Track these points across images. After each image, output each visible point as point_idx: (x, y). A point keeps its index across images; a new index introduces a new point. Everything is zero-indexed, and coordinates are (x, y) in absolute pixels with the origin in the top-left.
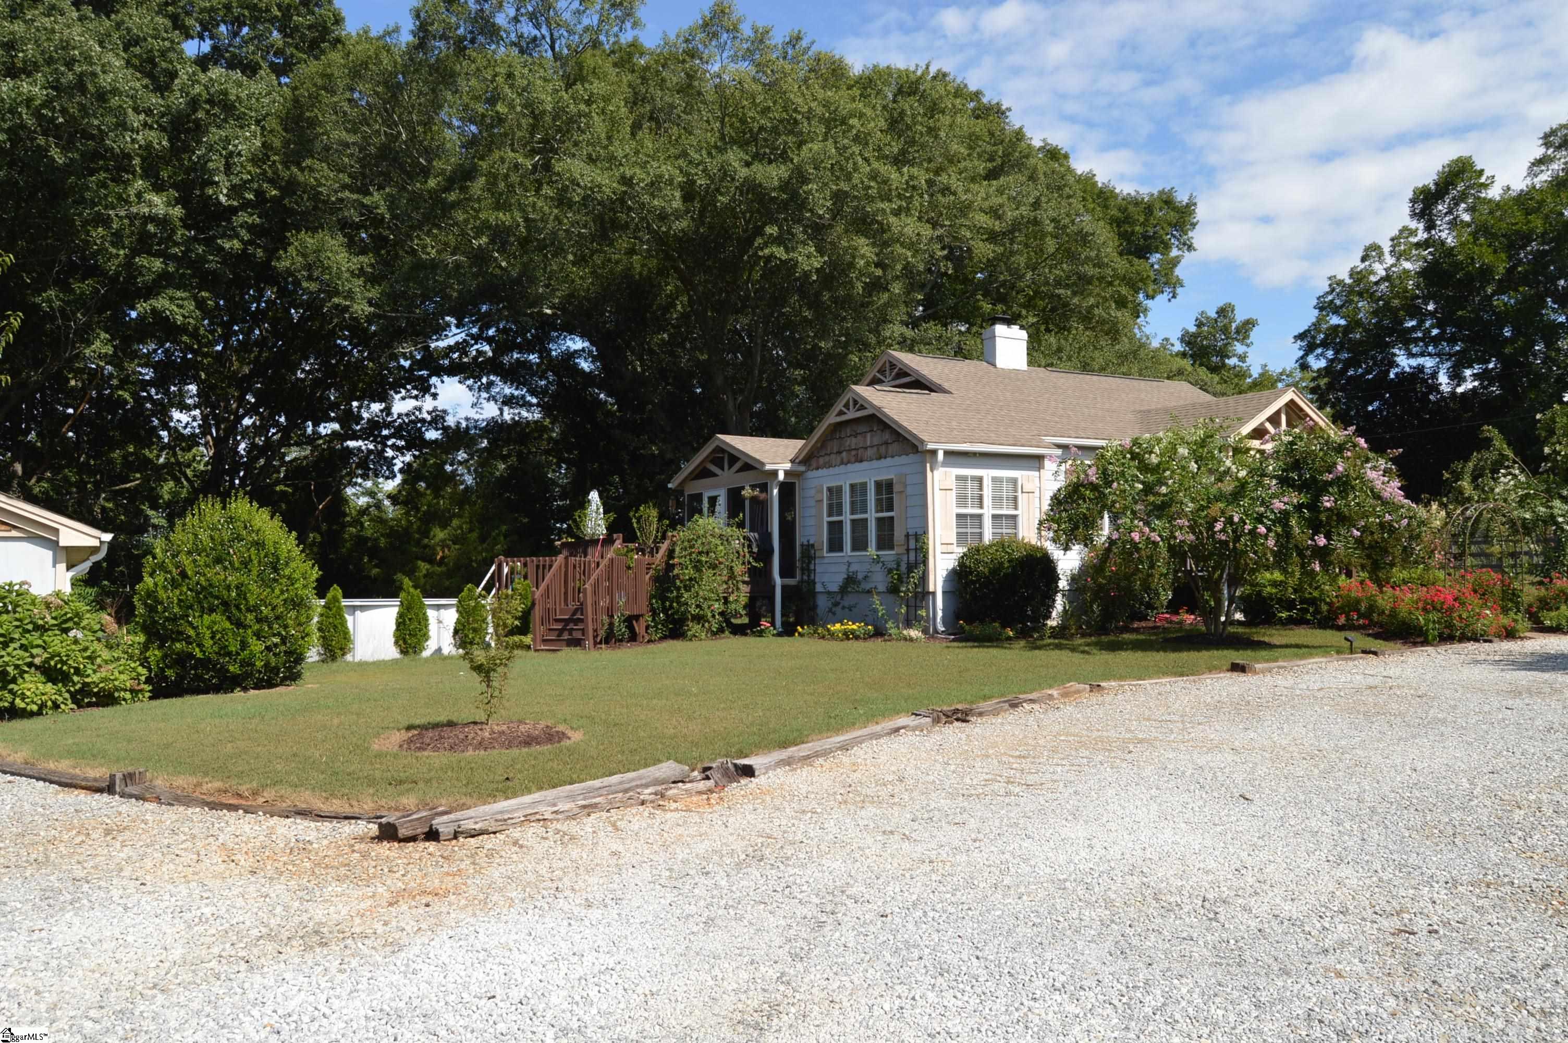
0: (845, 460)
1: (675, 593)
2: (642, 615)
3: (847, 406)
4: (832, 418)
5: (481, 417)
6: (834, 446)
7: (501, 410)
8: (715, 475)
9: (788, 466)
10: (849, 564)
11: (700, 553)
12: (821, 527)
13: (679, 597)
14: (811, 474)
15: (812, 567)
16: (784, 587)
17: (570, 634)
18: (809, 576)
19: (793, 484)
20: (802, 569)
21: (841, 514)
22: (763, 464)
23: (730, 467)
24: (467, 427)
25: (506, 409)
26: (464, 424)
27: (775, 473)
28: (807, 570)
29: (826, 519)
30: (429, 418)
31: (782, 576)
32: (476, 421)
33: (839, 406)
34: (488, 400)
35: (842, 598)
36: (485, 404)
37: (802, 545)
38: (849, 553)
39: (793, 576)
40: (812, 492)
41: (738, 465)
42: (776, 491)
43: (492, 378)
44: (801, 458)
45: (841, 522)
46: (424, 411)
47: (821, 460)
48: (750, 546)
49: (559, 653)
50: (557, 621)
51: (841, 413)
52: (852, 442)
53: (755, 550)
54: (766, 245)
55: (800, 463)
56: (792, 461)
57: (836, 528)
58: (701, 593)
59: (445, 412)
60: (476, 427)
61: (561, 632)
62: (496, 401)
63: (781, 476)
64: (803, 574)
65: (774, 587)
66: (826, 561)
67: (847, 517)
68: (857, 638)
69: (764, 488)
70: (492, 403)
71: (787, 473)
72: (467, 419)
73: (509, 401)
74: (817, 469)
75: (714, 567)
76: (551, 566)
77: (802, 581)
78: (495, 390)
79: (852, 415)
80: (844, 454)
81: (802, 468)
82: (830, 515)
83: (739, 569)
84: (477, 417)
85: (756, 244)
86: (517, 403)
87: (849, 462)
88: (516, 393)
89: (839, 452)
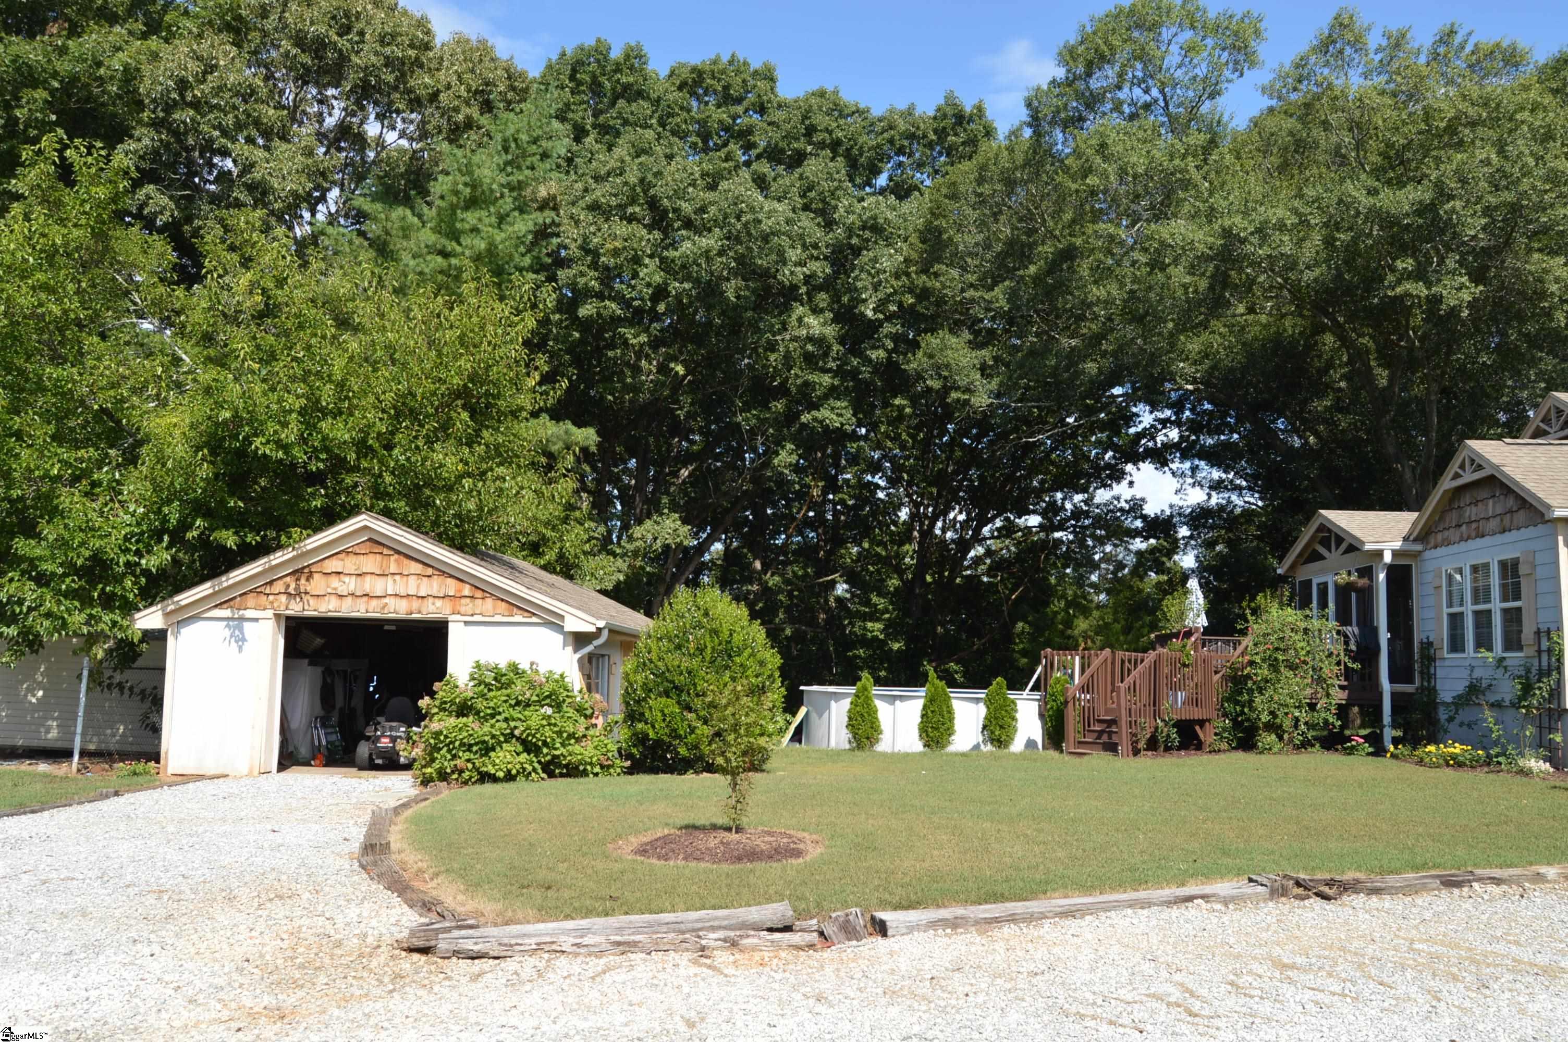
0: (1465, 536)
1: (1246, 697)
2: (1209, 720)
3: (1462, 467)
4: (1447, 483)
5: (1185, 504)
6: (1453, 517)
7: (1209, 496)
8: (1323, 558)
9: (1398, 545)
10: (1472, 668)
11: (1277, 649)
12: (1439, 619)
13: (1251, 701)
14: (1428, 554)
15: (1432, 671)
16: (1393, 695)
17: (1110, 738)
18: (1429, 682)
19: (1410, 567)
20: (1421, 673)
21: (1461, 605)
22: (1363, 543)
23: (1337, 548)
24: (1172, 516)
25: (1213, 493)
26: (1168, 512)
27: (1379, 554)
28: (1427, 675)
29: (1446, 610)
30: (1127, 507)
31: (1392, 680)
32: (1181, 508)
33: (1454, 467)
34: (1194, 485)
35: (1456, 713)
36: (1190, 490)
37: (1422, 643)
38: (1472, 654)
39: (1410, 681)
40: (1429, 578)
41: (1344, 546)
42: (1382, 576)
43: (1197, 462)
44: (1415, 534)
45: (1462, 613)
46: (1122, 500)
47: (1440, 537)
48: (1346, 643)
49: (1086, 757)
50: (1100, 721)
51: (1457, 476)
52: (1471, 512)
53: (1353, 647)
54: (1399, 282)
55: (1415, 540)
56: (1406, 539)
57: (1456, 620)
58: (1276, 698)
59: (1143, 500)
60: (1180, 515)
61: (1101, 733)
62: (1202, 486)
63: (1388, 558)
64: (1423, 679)
65: (1381, 694)
66: (1447, 663)
67: (1469, 609)
68: (1460, 765)
69: (1367, 572)
70: (1198, 488)
71: (1395, 554)
72: (1171, 506)
73: (1217, 486)
74: (1435, 547)
75: (1292, 667)
76: (1142, 661)
77: (1422, 688)
78: (1200, 475)
79: (1469, 477)
80: (1464, 527)
81: (1418, 547)
82: (1450, 605)
83: (1329, 670)
84: (1181, 503)
85: (1386, 283)
86: (1226, 487)
87: (1469, 538)
88: (1224, 476)
89: (1459, 526)
